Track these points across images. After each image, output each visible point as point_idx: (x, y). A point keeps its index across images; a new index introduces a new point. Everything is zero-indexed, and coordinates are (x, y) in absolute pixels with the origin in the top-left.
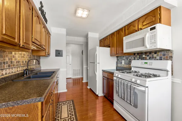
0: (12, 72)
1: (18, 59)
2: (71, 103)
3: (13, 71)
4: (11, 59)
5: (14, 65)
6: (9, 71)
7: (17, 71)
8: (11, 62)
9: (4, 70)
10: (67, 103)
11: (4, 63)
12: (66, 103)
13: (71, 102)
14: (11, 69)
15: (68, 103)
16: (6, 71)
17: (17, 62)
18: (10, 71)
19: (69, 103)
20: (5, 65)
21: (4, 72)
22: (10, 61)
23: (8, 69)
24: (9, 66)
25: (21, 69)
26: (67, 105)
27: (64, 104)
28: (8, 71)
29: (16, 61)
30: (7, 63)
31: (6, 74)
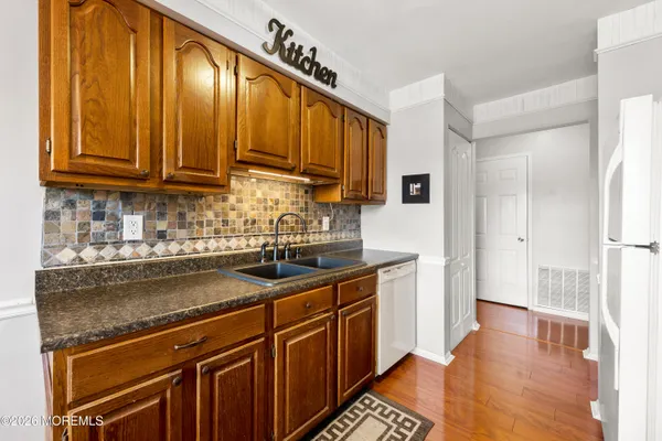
0: (229, 248)
1: (251, 215)
2: (410, 429)
3: (230, 244)
4: (226, 215)
5: (233, 230)
6: (215, 244)
7: (248, 245)
8: (225, 222)
9: (200, 241)
10: (395, 421)
11: (201, 224)
12: (393, 416)
13: (414, 424)
14: (223, 239)
15: (400, 420)
16: (206, 243)
17: (246, 222)
18: (220, 244)
19: (402, 425)
20: (205, 230)
21: (200, 245)
22: (220, 219)
23: (212, 240)
24: (217, 232)
25: (262, 241)
26: (390, 427)
27: (381, 414)
28: (212, 244)
29: (243, 219)
30: (210, 223)
31: (207, 250)
